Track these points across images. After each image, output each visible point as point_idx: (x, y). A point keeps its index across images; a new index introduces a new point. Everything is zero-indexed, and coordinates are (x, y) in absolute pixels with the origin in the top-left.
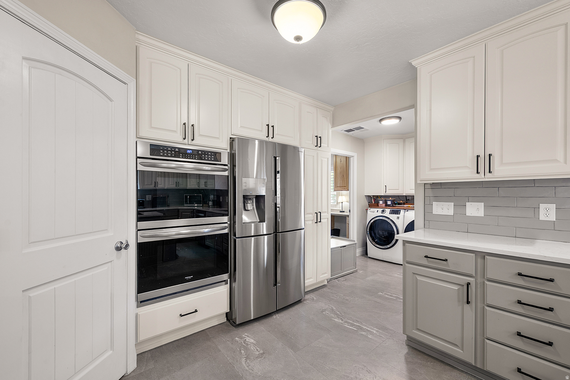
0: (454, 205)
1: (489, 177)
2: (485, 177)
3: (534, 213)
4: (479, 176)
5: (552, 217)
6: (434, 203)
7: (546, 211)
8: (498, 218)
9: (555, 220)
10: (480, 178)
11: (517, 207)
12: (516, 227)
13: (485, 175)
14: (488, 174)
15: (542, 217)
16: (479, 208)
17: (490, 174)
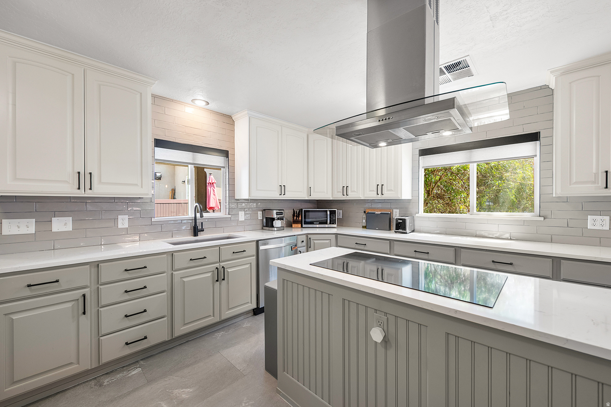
0: (35, 222)
1: (89, 194)
2: (85, 193)
3: (115, 223)
4: (80, 192)
5: (126, 225)
6: (4, 221)
7: (122, 220)
8: (86, 231)
9: (128, 227)
10: (81, 193)
11: (102, 219)
12: (101, 237)
13: (85, 191)
14: (88, 191)
15: (120, 226)
16: (67, 223)
17: (90, 191)
